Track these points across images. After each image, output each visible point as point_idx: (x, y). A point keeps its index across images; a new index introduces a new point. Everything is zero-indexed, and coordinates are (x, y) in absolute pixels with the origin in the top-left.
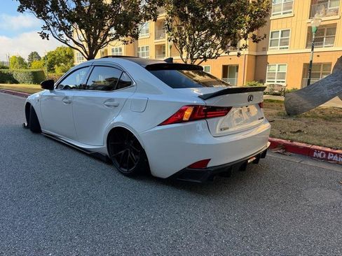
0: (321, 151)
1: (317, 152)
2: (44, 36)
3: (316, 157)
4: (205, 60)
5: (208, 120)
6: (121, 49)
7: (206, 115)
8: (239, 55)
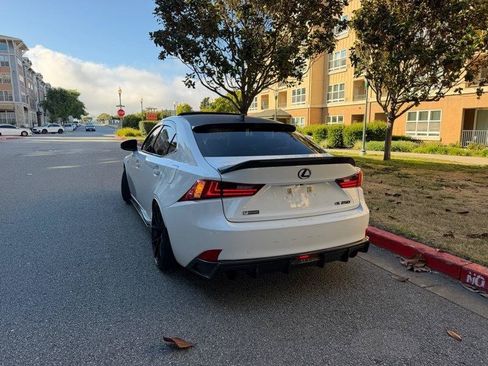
0: (478, 274)
1: (472, 276)
2: (190, 84)
3: (470, 283)
4: (417, 104)
5: (224, 200)
6: (304, 90)
7: (222, 193)
8: (479, 92)
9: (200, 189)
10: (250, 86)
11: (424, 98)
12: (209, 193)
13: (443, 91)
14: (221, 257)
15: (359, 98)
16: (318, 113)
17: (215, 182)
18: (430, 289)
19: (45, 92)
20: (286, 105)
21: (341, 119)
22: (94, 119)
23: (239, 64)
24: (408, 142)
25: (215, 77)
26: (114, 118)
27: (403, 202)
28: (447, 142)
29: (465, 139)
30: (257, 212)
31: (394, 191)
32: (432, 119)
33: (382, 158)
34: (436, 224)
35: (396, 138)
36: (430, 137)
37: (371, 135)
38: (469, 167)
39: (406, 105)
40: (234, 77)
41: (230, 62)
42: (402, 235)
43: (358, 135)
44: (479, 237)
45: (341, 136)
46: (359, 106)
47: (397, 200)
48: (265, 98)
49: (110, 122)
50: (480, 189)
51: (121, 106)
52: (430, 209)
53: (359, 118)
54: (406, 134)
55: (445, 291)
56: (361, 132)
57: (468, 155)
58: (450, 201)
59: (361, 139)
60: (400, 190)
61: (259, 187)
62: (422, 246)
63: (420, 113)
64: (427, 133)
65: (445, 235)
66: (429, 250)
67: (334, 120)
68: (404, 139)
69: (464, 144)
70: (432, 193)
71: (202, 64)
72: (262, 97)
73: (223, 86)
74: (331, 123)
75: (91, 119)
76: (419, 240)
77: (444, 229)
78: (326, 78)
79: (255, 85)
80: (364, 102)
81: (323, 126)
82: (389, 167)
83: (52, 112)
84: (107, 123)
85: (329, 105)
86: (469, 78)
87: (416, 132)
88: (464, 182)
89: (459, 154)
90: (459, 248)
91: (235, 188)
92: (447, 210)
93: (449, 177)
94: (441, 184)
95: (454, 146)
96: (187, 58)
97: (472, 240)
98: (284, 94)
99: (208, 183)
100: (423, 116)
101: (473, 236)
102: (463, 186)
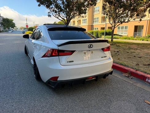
1: (148, 79)
2: (49, 16)
3: (147, 82)
4: (122, 23)
5: (60, 57)
6: (86, 19)
7: (59, 54)
8: (141, 20)
9: (50, 53)
10: (69, 17)
11: (124, 22)
12: (54, 54)
13: (129, 19)
14: (59, 79)
15: (103, 22)
16: (91, 27)
17: (56, 50)
18: (134, 84)
19: (2, 19)
20: (80, 24)
21: (97, 29)
22: (19, 29)
23: (65, 9)
24: (118, 36)
25: (57, 13)
26: (25, 28)
27: (120, 54)
28: (129, 36)
29: (135, 35)
30: (73, 61)
31: (116, 50)
32: (125, 29)
33: (111, 41)
34: (132, 61)
35: (114, 35)
36: (124, 34)
37: (107, 34)
38: (137, 43)
39: (118, 24)
40: (64, 13)
41: (62, 8)
42: (122, 65)
43: (103, 34)
44: (147, 65)
45: (98, 34)
46: (103, 25)
47: (118, 53)
48: (74, 22)
49: (24, 29)
50: (142, 50)
51: (27, 24)
52: (129, 56)
53: (103, 28)
54: (117, 33)
55: (139, 85)
56: (104, 33)
57: (136, 40)
58: (134, 53)
59: (104, 35)
60: (118, 50)
61: (73, 52)
62: (129, 69)
63: (122, 27)
64: (124, 33)
65: (136, 65)
66: (132, 70)
67: (95, 29)
68: (117, 35)
69: (135, 37)
70: (128, 51)
71: (53, 9)
72: (73, 21)
73: (60, 16)
74: (94, 30)
75: (18, 28)
76: (128, 67)
77: (135, 62)
78: (93, 16)
79: (71, 16)
80: (105, 23)
81: (92, 31)
82: (113, 43)
83: (4, 26)
84: (23, 30)
85: (94, 24)
86: (137, 15)
87: (120, 33)
88: (137, 48)
89: (133, 39)
90: (142, 69)
91: (64, 52)
92: (134, 56)
93: (132, 46)
94: (130, 48)
95: (132, 37)
96: (48, 7)
97: (145, 66)
98: (80, 21)
99: (53, 50)
100: (122, 28)
101: (145, 65)
102: (136, 49)
